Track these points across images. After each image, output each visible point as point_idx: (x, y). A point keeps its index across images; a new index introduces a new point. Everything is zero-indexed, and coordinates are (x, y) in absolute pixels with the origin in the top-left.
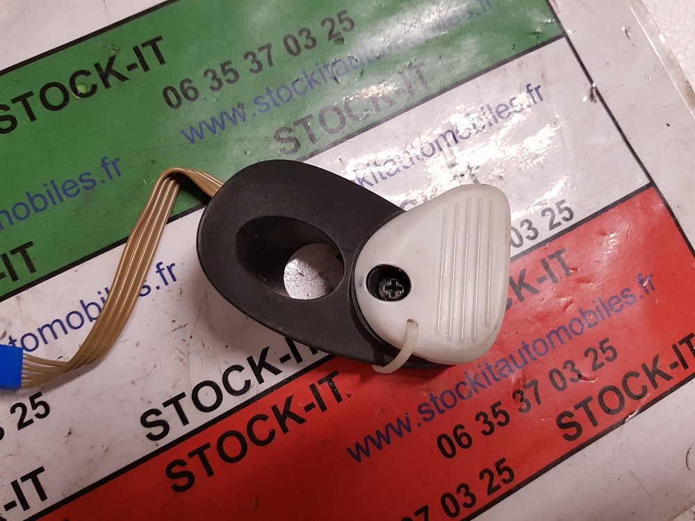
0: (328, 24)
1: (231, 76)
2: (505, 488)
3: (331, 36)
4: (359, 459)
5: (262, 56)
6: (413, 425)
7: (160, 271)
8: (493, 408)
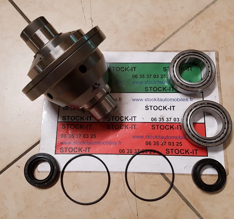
0: (162, 76)
1: (143, 77)
2: (152, 154)
3: (161, 77)
4: (133, 138)
5: (149, 76)
6: (144, 138)
7: (120, 99)
8: (157, 142)
